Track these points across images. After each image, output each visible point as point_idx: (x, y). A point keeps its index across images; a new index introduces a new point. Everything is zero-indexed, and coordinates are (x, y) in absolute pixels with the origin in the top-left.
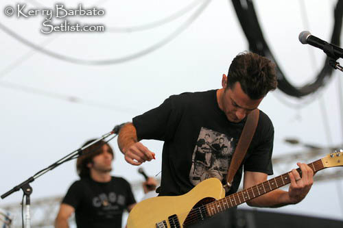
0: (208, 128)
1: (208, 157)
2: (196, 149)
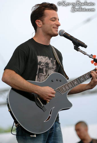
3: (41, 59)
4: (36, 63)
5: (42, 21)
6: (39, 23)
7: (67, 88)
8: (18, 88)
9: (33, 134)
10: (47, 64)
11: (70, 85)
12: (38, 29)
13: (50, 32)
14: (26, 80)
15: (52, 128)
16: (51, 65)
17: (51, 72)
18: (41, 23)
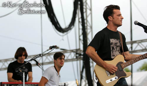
0: (112, 38)
1: (115, 47)
2: (111, 46)
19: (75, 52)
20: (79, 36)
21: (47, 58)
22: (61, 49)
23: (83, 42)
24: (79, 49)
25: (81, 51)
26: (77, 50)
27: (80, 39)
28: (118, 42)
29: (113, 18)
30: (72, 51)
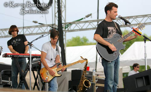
3: (109, 28)
4: (107, 30)
5: (110, 11)
6: (109, 12)
7: (122, 40)
8: (100, 43)
9: (110, 61)
10: (112, 30)
11: (123, 39)
12: (107, 14)
13: (112, 18)
14: (103, 38)
15: (117, 59)
16: (114, 30)
17: (115, 33)
18: (110, 12)
19: (51, 26)
20: (55, 14)
21: (27, 30)
22: (39, 24)
23: (58, 18)
24: (55, 24)
25: (56, 25)
26: (53, 25)
27: (55, 16)
28: (113, 29)
29: (111, 13)
30: (49, 25)
